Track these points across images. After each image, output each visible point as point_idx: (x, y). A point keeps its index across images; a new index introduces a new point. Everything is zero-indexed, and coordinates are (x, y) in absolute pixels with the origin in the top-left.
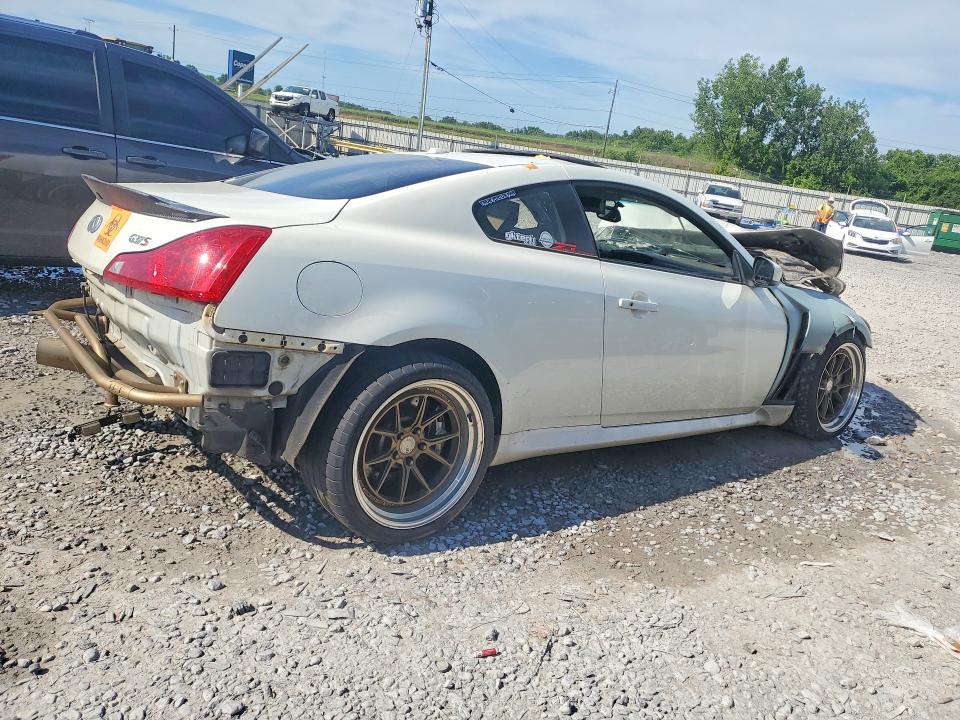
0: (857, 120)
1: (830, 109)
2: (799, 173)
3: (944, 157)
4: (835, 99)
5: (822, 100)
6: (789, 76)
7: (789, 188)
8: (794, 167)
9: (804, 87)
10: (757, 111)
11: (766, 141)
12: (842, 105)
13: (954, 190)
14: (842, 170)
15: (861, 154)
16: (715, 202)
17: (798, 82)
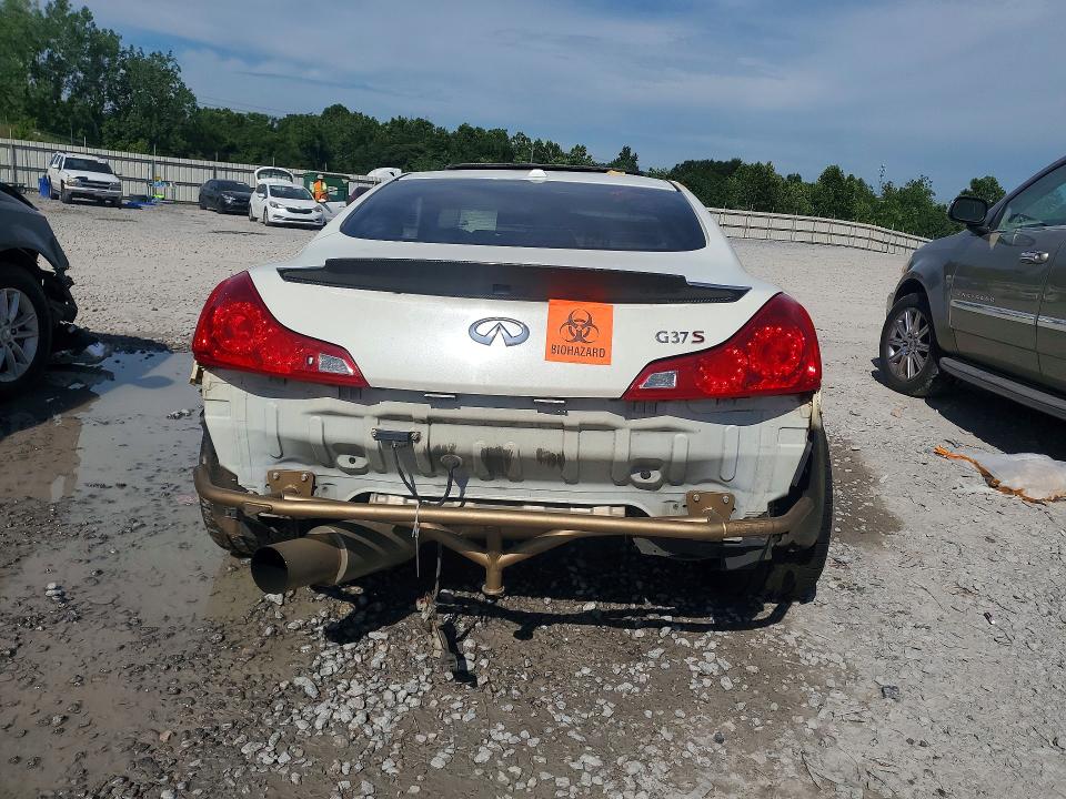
0: (169, 76)
1: (135, 61)
2: (119, 136)
3: (253, 116)
4: (136, 50)
5: (121, 50)
6: (75, 17)
7: (150, 158)
8: (111, 130)
9: (97, 32)
10: (42, 58)
11: (64, 97)
12: (147, 57)
13: (281, 150)
14: (169, 132)
15: (185, 113)
16: (84, 179)
17: (87, 25)
